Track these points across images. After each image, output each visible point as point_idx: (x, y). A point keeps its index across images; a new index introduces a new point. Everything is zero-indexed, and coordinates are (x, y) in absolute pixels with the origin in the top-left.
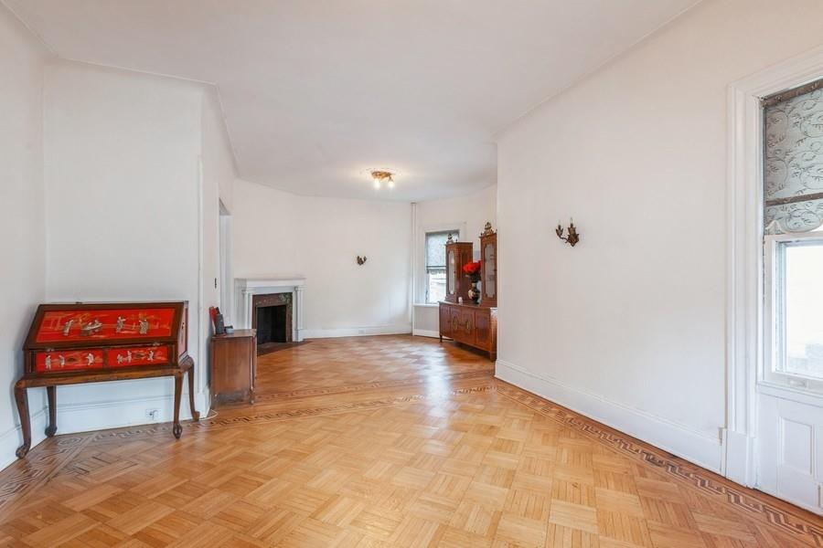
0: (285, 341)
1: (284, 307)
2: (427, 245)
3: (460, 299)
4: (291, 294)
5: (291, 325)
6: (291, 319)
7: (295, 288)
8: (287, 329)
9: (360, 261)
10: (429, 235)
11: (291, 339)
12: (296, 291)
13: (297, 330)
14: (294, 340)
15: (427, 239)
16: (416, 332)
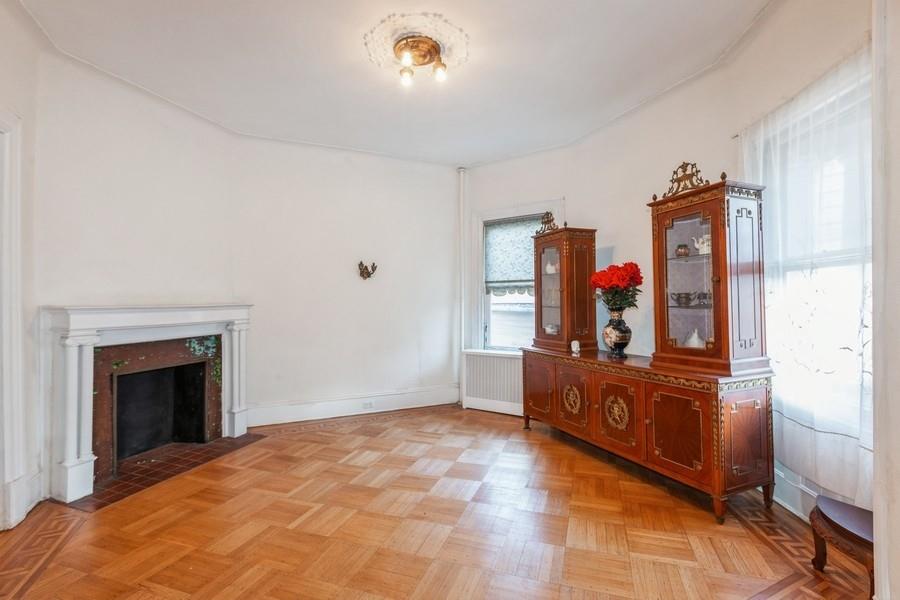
0: (202, 440)
1: (201, 366)
2: (486, 244)
3: (575, 346)
4: (218, 338)
5: (219, 404)
6: (219, 390)
7: (229, 325)
8: (209, 412)
9: (365, 272)
10: (489, 225)
11: (217, 432)
12: (231, 331)
13: (232, 414)
14: (226, 433)
15: (486, 234)
16: (469, 402)
